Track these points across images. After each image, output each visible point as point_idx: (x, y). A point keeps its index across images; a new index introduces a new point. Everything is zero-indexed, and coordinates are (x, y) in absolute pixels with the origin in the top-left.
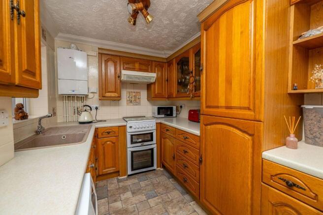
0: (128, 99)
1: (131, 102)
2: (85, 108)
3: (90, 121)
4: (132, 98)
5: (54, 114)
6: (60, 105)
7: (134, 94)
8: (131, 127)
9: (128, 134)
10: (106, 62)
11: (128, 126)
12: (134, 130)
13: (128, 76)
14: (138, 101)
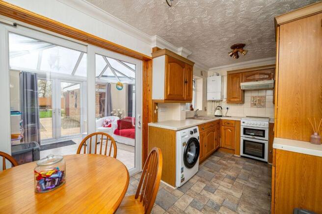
0: (252, 102)
1: (255, 105)
2: (218, 108)
3: (221, 115)
4: (256, 101)
5: (206, 110)
6: (209, 105)
7: (258, 98)
8: (244, 122)
9: (241, 126)
10: (232, 78)
11: (242, 121)
12: (246, 125)
13: (245, 87)
14: (262, 104)
